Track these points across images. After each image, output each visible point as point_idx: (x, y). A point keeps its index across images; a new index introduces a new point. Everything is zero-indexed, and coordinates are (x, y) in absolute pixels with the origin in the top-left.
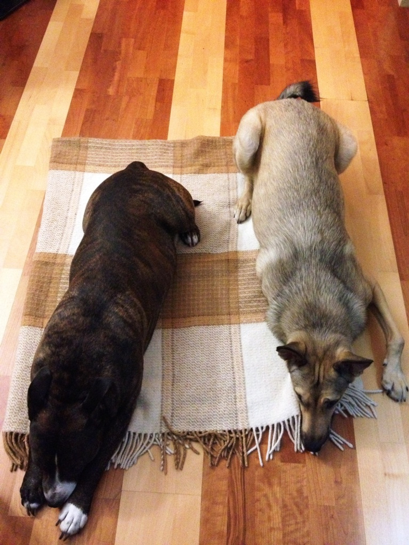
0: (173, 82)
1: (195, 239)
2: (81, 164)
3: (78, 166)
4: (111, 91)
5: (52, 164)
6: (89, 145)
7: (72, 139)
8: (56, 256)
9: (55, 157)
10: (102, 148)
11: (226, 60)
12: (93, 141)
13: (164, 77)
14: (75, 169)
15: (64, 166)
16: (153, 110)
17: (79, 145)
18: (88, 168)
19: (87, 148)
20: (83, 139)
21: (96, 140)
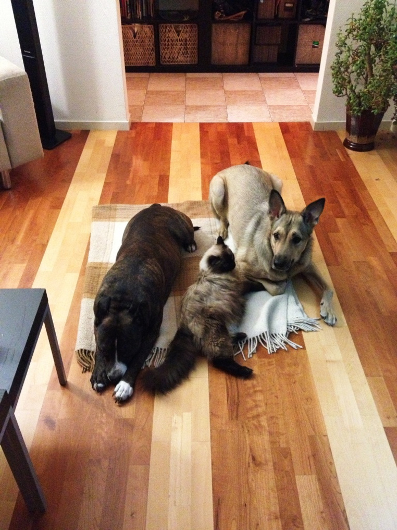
0: (168, 176)
1: (194, 248)
2: (113, 218)
3: (111, 219)
4: (128, 182)
5: (94, 219)
6: (117, 208)
7: (106, 205)
8: (101, 264)
9: (96, 215)
10: (125, 209)
11: (202, 163)
12: (119, 206)
13: (162, 174)
14: (109, 221)
15: (101, 219)
16: (157, 191)
17: (110, 209)
18: (117, 219)
19: (116, 210)
20: (112, 205)
21: (121, 205)
